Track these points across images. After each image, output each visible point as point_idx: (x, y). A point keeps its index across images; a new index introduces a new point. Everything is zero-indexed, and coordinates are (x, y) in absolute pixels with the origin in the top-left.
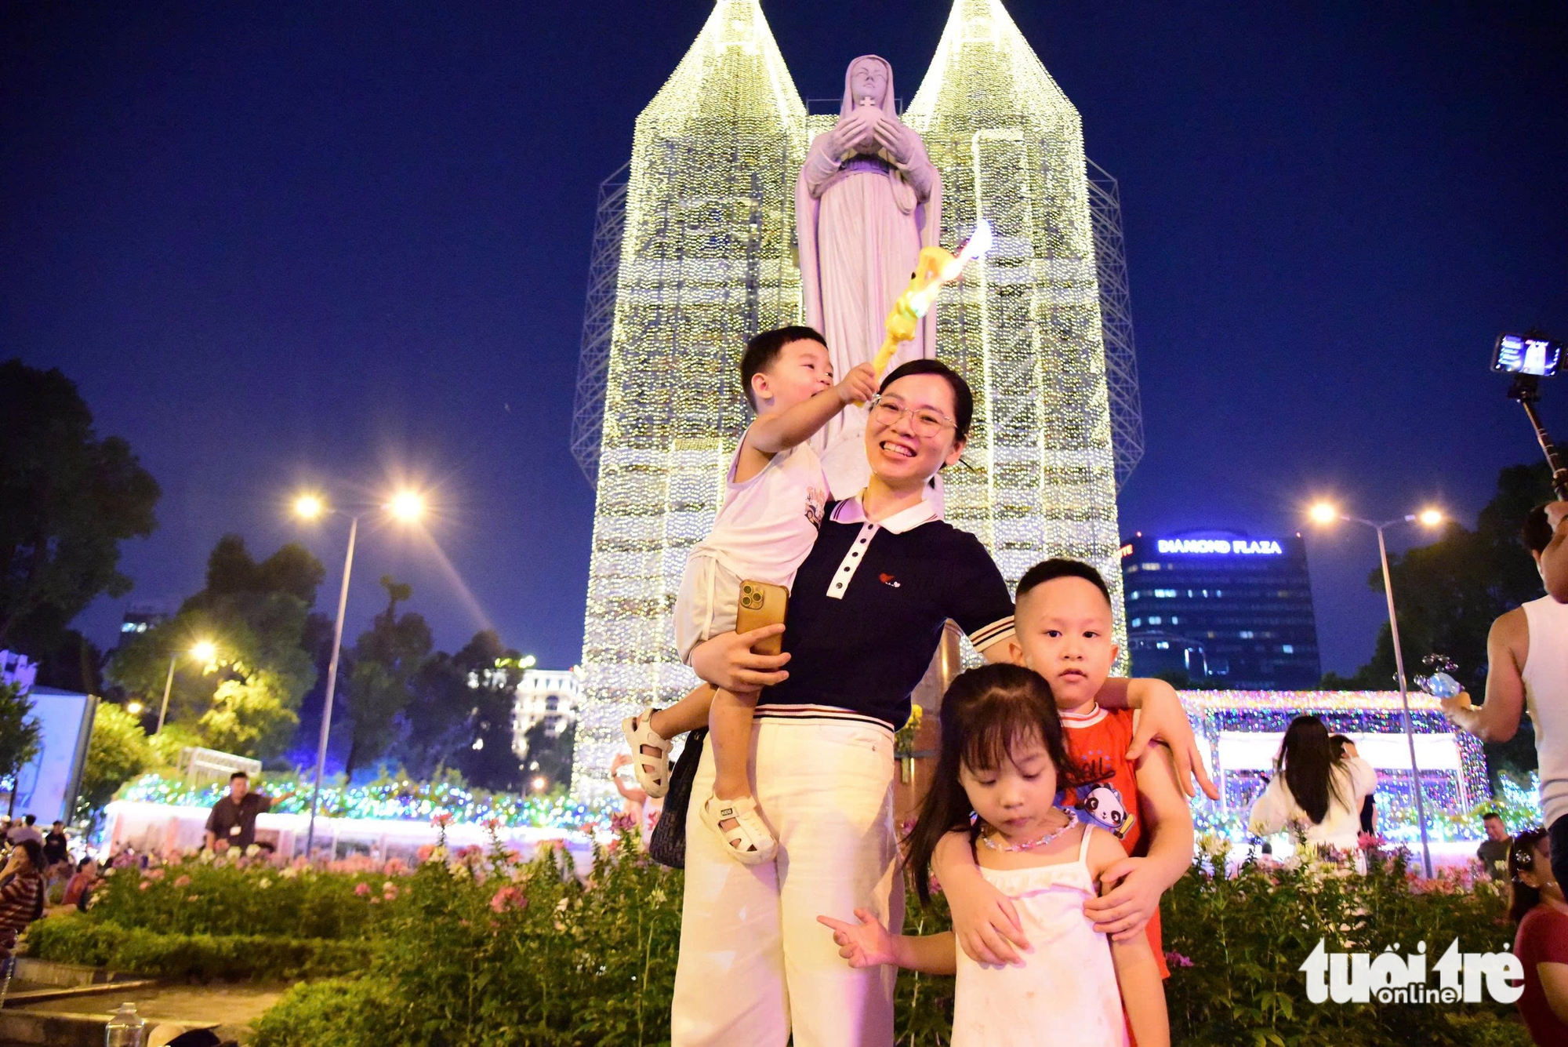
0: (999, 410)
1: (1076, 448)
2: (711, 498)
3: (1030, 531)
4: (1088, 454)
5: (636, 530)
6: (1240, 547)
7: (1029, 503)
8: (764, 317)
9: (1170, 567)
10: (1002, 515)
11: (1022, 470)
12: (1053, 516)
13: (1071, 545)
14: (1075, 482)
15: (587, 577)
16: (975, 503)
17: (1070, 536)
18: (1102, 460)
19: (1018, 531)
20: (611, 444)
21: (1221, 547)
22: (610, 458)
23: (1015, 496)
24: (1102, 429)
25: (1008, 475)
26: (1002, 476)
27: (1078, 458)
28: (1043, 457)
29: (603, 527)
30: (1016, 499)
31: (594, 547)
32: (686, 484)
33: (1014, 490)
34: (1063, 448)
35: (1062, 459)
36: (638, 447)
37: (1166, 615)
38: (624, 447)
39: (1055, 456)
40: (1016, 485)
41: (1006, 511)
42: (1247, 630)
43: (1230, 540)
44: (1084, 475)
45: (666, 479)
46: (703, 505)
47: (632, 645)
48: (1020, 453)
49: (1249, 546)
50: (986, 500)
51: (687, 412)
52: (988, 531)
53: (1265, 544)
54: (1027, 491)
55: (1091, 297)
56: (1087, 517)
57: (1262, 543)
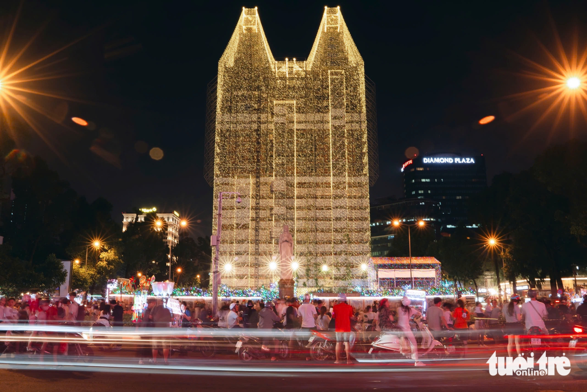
0: (334, 167)
1: (358, 176)
2: (249, 194)
3: (343, 203)
4: (362, 178)
5: (226, 203)
6: (457, 160)
7: (343, 194)
8: (263, 134)
9: (428, 169)
10: (335, 198)
11: (341, 184)
12: (350, 197)
13: (355, 206)
14: (357, 187)
15: (212, 218)
16: (327, 194)
17: (355, 204)
18: (365, 180)
19: (339, 203)
20: (217, 176)
21: (450, 160)
22: (217, 180)
23: (339, 192)
24: (366, 170)
25: (337, 186)
26: (335, 186)
27: (358, 180)
28: (347, 179)
29: (216, 202)
30: (339, 193)
31: (214, 208)
32: (241, 189)
33: (338, 190)
34: (354, 176)
35: (353, 180)
36: (225, 177)
37: (426, 190)
38: (221, 177)
39: (351, 179)
40: (339, 189)
41: (336, 197)
42: (459, 196)
43: (454, 158)
44: (360, 185)
45: (235, 188)
46: (246, 196)
47: (227, 238)
48: (340, 179)
49: (461, 160)
50: (330, 193)
51: (240, 165)
52: (331, 202)
53: (468, 159)
54: (342, 190)
55: (364, 126)
56: (360, 197)
57: (467, 159)
